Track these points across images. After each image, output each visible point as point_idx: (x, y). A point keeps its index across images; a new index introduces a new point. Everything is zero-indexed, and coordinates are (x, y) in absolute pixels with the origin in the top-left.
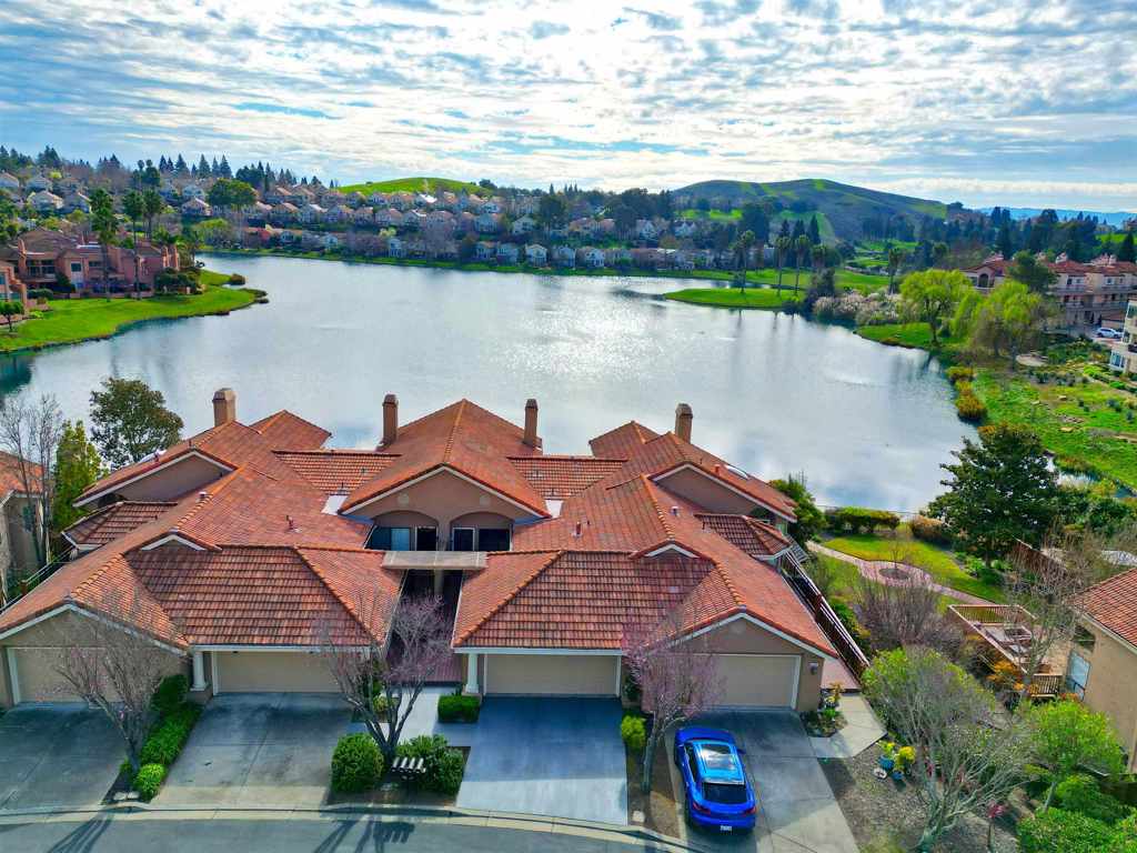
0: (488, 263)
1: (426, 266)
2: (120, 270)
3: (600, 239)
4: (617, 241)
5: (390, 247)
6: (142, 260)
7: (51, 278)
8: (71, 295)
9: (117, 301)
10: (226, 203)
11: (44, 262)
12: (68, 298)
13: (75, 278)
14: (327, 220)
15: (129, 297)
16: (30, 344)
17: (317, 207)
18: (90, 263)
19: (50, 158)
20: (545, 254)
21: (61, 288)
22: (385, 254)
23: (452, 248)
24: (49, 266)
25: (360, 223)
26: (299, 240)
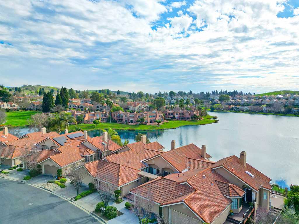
1: (273, 115)
2: (185, 115)
5: (263, 110)
6: (189, 113)
7: (172, 116)
8: (175, 120)
9: (183, 121)
10: (223, 100)
11: (171, 113)
12: (174, 120)
13: (176, 116)
14: (248, 103)
15: (185, 120)
16: (161, 128)
17: (246, 100)
18: (179, 113)
19: (191, 93)
21: (174, 118)
22: (262, 112)
23: (283, 110)
24: (172, 114)
25: (257, 104)
26: (238, 108)
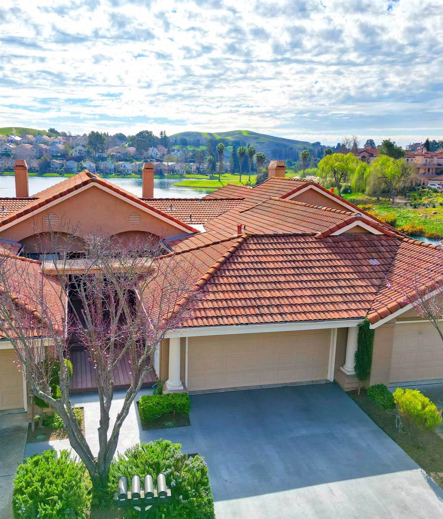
0: (58, 172)
3: (127, 158)
4: (137, 159)
20: (95, 167)
